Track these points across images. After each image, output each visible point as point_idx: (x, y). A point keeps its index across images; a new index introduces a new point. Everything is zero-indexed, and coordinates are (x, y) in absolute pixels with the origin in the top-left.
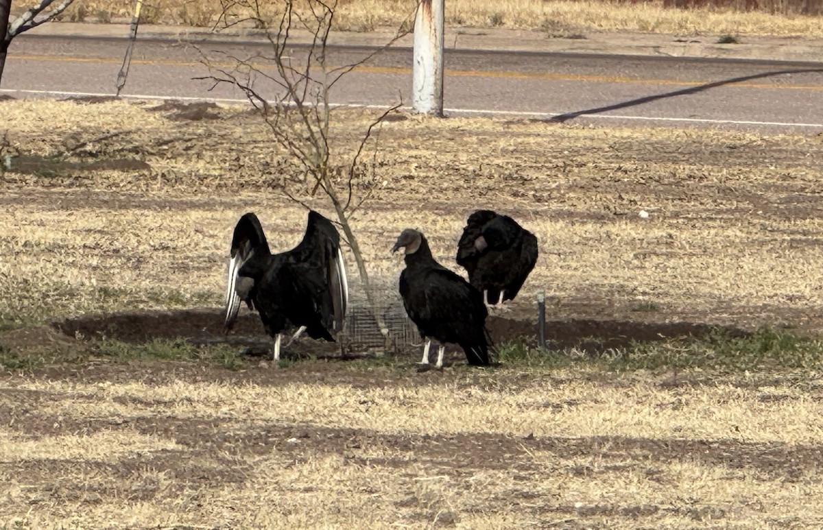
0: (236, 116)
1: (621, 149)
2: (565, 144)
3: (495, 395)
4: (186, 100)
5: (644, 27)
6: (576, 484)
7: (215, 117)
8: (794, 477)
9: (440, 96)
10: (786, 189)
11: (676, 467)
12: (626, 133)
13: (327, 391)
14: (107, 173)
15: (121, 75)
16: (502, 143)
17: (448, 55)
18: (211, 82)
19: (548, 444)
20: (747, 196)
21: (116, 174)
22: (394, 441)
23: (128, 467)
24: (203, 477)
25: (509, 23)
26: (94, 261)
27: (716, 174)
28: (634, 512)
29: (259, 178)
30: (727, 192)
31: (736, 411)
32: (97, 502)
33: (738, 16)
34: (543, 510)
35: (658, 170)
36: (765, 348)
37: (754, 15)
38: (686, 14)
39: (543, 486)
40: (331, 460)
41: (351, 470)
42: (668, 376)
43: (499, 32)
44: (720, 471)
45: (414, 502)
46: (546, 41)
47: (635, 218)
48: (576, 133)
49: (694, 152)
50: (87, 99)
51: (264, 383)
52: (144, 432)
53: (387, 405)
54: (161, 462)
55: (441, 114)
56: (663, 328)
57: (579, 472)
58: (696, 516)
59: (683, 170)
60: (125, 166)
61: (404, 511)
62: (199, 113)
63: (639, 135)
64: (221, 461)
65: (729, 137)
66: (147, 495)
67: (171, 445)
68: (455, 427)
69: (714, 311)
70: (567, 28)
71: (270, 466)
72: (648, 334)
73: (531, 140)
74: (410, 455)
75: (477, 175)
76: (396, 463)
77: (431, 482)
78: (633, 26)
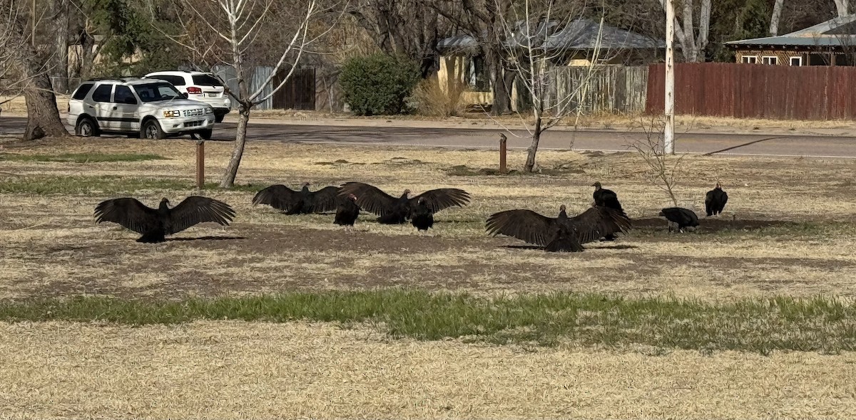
0: (609, 155)
1: (733, 164)
2: (715, 163)
3: (725, 245)
4: (592, 150)
5: (729, 125)
6: (763, 273)
7: (603, 156)
8: (832, 270)
9: (673, 148)
10: (788, 176)
11: (794, 267)
12: (734, 159)
13: (673, 244)
14: (572, 174)
15: (572, 143)
16: (695, 163)
17: (677, 136)
18: (627, 147)
19: (749, 260)
20: (775, 179)
21: (575, 175)
22: (700, 260)
23: (621, 270)
24: (645, 273)
25: (685, 124)
26: (581, 203)
27: (766, 172)
28: (786, 282)
29: (620, 175)
30: (770, 178)
31: (804, 249)
32: (616, 281)
33: (759, 121)
34: (757, 282)
35: (747, 170)
36: (806, 228)
37: (762, 120)
38: (741, 120)
39: (753, 274)
40: (684, 267)
41: (691, 270)
42: (777, 238)
43: (682, 127)
44: (808, 268)
45: (714, 280)
46: (698, 130)
47: (743, 186)
48: (717, 159)
49: (756, 165)
50: (560, 151)
51: (651, 241)
52: (621, 258)
53: (693, 248)
54: (631, 267)
55: (673, 154)
56: (770, 222)
57: (763, 269)
58: (807, 283)
59: (754, 171)
60: (578, 172)
61: (713, 282)
62: (597, 154)
63: (738, 159)
64: (650, 267)
65: (767, 160)
66: (630, 278)
67: (632, 262)
68: (717, 255)
69: (783, 216)
70: (704, 125)
71: (664, 268)
72: (766, 224)
73: (705, 162)
74: (707, 265)
75: (689, 173)
76: (705, 267)
77: (719, 274)
78: (725, 124)
